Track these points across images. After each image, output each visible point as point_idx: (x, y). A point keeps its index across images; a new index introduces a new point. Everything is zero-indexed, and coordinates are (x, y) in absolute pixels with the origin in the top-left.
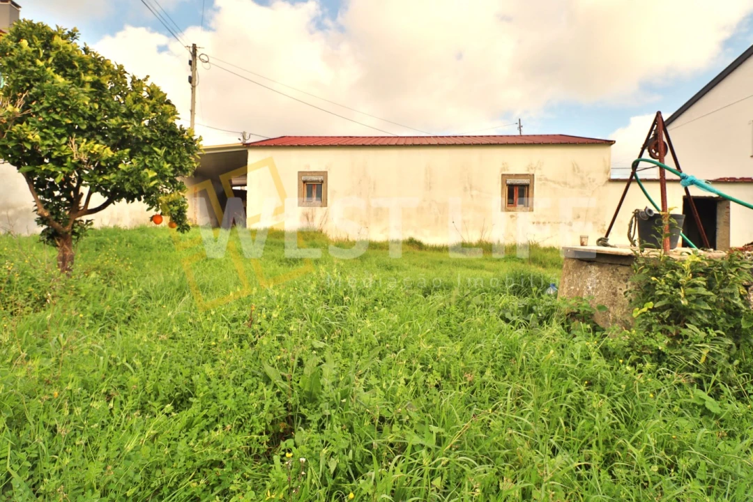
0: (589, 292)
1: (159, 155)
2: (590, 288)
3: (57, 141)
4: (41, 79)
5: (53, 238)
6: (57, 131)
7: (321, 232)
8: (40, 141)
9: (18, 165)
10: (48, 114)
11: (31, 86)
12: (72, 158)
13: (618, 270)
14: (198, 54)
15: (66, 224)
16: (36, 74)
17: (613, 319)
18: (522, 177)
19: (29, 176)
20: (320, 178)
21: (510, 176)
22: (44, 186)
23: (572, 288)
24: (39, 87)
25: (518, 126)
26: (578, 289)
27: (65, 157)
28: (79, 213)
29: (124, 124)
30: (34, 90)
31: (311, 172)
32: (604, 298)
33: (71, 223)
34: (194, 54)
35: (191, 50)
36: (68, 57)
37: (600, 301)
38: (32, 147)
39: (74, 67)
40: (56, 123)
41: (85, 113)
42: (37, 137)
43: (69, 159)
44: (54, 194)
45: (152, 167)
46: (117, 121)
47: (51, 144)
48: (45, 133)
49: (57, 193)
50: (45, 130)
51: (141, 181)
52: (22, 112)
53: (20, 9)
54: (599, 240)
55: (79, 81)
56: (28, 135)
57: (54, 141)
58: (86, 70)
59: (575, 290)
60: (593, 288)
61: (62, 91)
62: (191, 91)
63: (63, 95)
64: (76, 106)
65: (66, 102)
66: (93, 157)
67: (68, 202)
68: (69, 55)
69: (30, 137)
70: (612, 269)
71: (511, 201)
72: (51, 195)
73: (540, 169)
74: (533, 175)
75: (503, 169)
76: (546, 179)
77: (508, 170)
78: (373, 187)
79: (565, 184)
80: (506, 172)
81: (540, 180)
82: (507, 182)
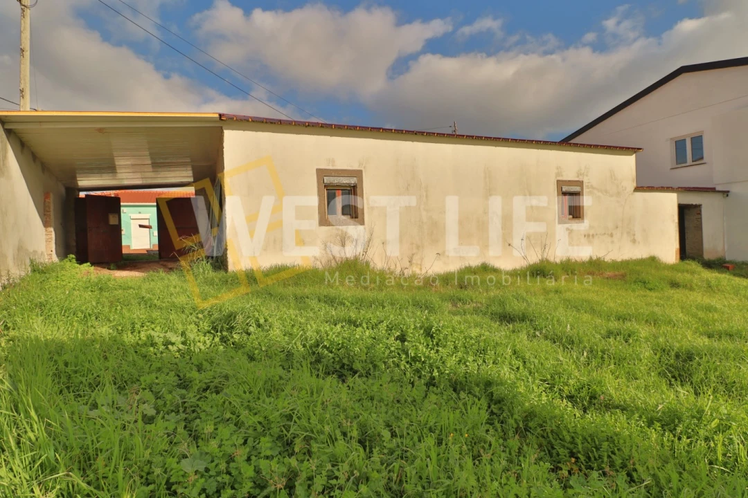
18: (574, 184)
21: (564, 182)
31: (337, 171)
73: (587, 176)
74: (583, 182)
75: (558, 174)
76: (593, 188)
77: (562, 176)
78: (425, 194)
79: (606, 191)
80: (560, 178)
81: (588, 187)
82: (563, 190)
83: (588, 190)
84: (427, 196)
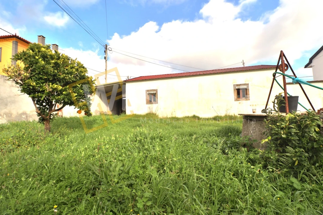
0: (251, 134)
1: (79, 87)
2: (252, 132)
3: (42, 85)
4: (36, 63)
5: (43, 121)
6: (42, 81)
7: (156, 114)
8: (35, 85)
9: (29, 94)
10: (38, 75)
11: (33, 66)
12: (47, 91)
13: (262, 123)
14: (108, 48)
15: (47, 115)
16: (34, 62)
17: (262, 146)
18: (243, 85)
19: (33, 98)
20: (155, 92)
21: (237, 85)
22: (39, 102)
23: (245, 132)
24: (35, 66)
25: (242, 63)
26: (247, 133)
27: (44, 90)
28: (52, 111)
29: (66, 77)
30: (34, 67)
31: (151, 90)
32: (258, 136)
33: (49, 115)
34: (106, 48)
35: (105, 47)
36: (45, 55)
37: (256, 138)
38: (33, 88)
39: (47, 58)
40: (41, 78)
41: (51, 74)
42: (34, 84)
43: (46, 91)
44: (43, 104)
45: (76, 92)
46: (63, 76)
47: (39, 86)
48: (37, 82)
49: (44, 104)
50: (37, 81)
51: (71, 97)
52: (30, 75)
53: (45, 39)
54: (263, 110)
55: (49, 62)
56: (31, 83)
57: (40, 85)
58: (52, 59)
59: (246, 133)
60: (253, 132)
61: (42, 67)
62: (105, 62)
63: (43, 68)
64: (47, 72)
65: (44, 71)
66: (54, 90)
67: (48, 107)
68: (45, 54)
69: (32, 84)
70: (260, 123)
71: (239, 96)
72: (42, 105)
73: (251, 81)
74: (248, 84)
75: (234, 82)
76: (255, 85)
79: (264, 86)
81: (252, 86)
82: (236, 88)
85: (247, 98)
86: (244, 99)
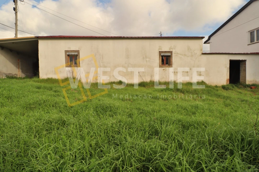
18: (168, 52)
20: (76, 54)
21: (162, 52)
25: (160, 34)
31: (71, 51)
62: (15, 14)
71: (163, 63)
73: (175, 49)
74: (172, 52)
75: (160, 49)
76: (177, 53)
77: (162, 49)
78: (102, 57)
79: (185, 55)
80: (161, 50)
81: (175, 53)
82: (162, 55)
83: (175, 55)
84: (102, 58)
85: (170, 65)
86: (167, 66)
